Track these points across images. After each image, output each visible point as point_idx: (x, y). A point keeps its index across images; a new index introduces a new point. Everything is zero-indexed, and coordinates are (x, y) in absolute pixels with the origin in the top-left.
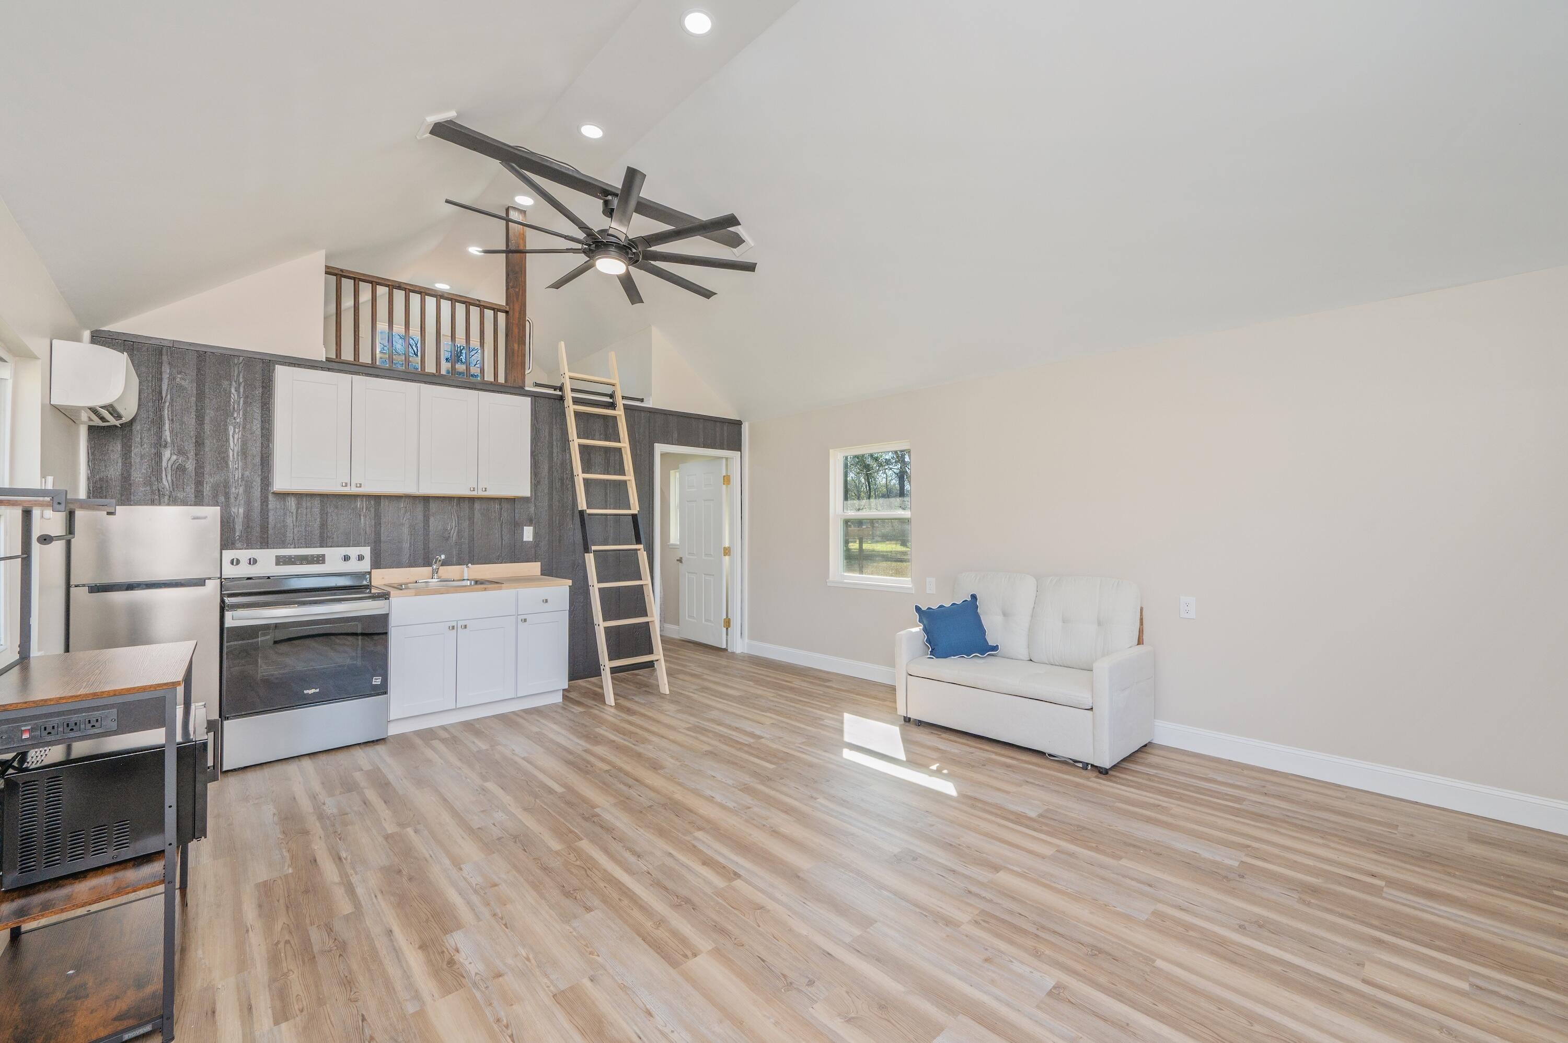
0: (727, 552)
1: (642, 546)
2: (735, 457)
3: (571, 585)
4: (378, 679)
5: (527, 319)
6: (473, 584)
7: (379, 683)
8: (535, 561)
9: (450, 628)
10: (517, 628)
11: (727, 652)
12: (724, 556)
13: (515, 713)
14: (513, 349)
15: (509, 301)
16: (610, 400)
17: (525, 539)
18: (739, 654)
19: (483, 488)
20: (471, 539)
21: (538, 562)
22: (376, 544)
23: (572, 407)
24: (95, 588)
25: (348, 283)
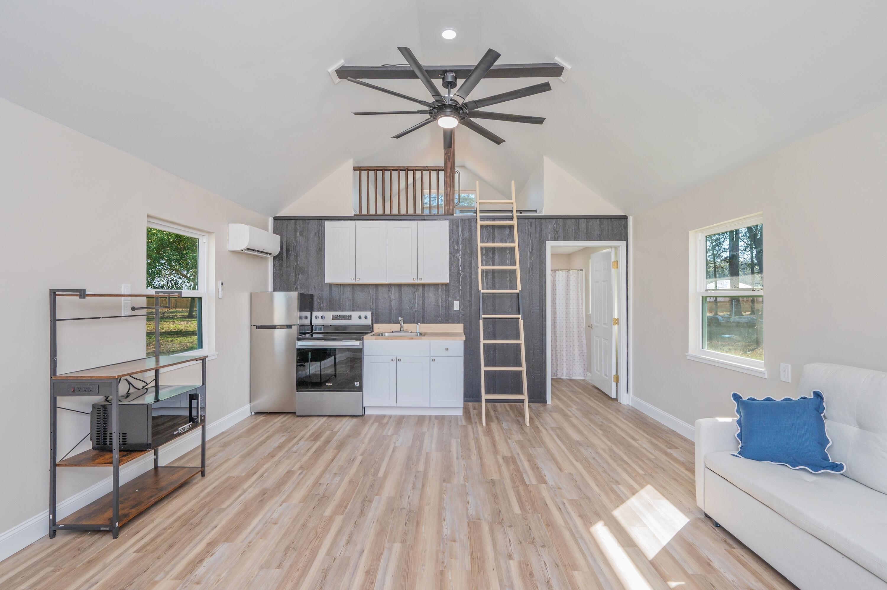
0: (617, 322)
1: (520, 315)
2: (620, 246)
3: (465, 340)
4: (357, 383)
6: (418, 335)
7: (358, 385)
8: (460, 323)
9: (392, 360)
10: (430, 364)
11: (616, 402)
12: (614, 325)
13: (430, 416)
14: (447, 192)
15: (446, 163)
16: (510, 214)
17: (455, 309)
18: (624, 405)
19: (420, 279)
20: (423, 308)
21: (462, 323)
22: (374, 311)
23: (479, 223)
24: (258, 327)
25: (364, 174)
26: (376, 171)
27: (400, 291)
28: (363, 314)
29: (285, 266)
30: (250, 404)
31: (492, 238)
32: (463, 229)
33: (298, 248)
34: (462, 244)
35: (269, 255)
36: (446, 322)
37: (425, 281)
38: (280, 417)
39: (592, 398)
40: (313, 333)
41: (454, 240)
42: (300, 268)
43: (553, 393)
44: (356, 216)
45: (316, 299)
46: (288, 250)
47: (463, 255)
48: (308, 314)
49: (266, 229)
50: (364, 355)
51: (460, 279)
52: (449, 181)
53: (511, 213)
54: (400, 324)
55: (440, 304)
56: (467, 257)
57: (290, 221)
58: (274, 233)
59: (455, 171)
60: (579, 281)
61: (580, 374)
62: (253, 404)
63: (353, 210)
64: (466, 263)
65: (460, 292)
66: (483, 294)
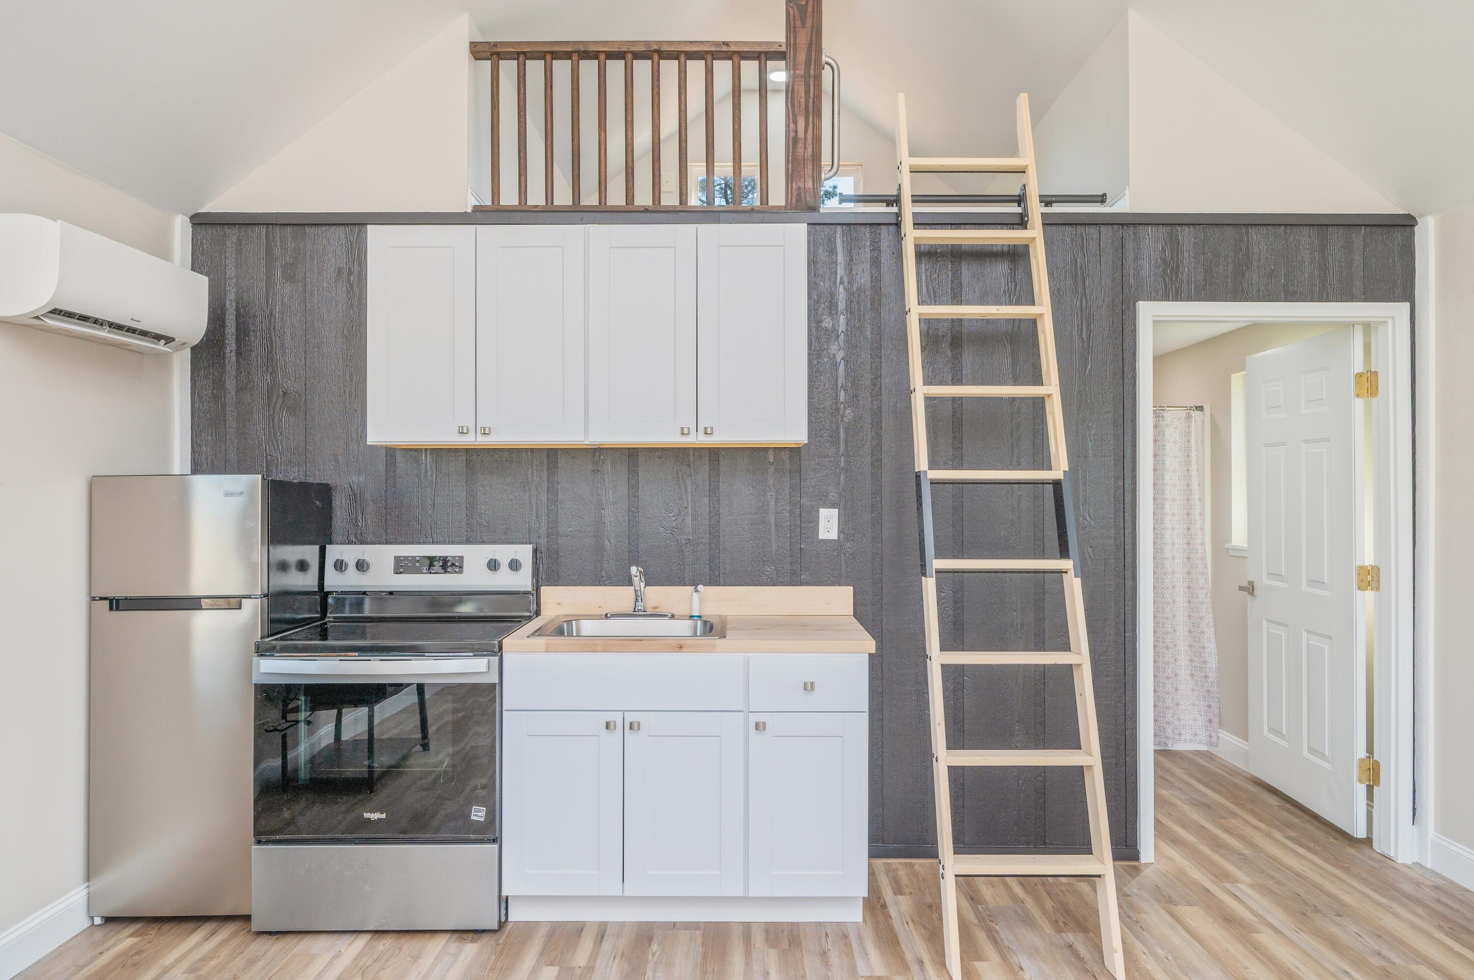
0: (1368, 579)
1: (1069, 562)
2: (1390, 319)
3: (872, 652)
4: (479, 811)
5: (825, 59)
7: (482, 819)
8: (839, 585)
9: (608, 726)
10: (746, 741)
11: (1368, 851)
12: (1359, 588)
13: (747, 928)
14: (796, 132)
15: (791, 29)
16: (1015, 209)
17: (823, 535)
18: (1405, 865)
19: (706, 428)
20: (714, 532)
21: (848, 585)
22: (543, 541)
23: (911, 236)
24: (116, 604)
25: (508, 68)
26: (549, 57)
27: (632, 473)
28: (504, 552)
29: (231, 384)
30: (87, 884)
31: (952, 289)
32: (851, 260)
33: (278, 324)
34: (849, 309)
35: (163, 342)
36: (794, 579)
37: (722, 438)
38: (196, 933)
39: (1279, 836)
40: (327, 620)
41: (819, 296)
42: (285, 394)
43: (1159, 827)
44: (481, 211)
45: (339, 502)
46: (242, 331)
47: (851, 346)
48: (310, 553)
49: (163, 252)
50: (504, 708)
51: (839, 433)
52: (803, 95)
53: (1016, 204)
54: (633, 587)
55: (772, 518)
56: (865, 356)
57: (249, 229)
58: (193, 269)
59: (823, 62)
60: (1193, 443)
61: (1195, 735)
62: (101, 883)
63: (470, 191)
64: (863, 376)
65: (842, 477)
66: (933, 483)
